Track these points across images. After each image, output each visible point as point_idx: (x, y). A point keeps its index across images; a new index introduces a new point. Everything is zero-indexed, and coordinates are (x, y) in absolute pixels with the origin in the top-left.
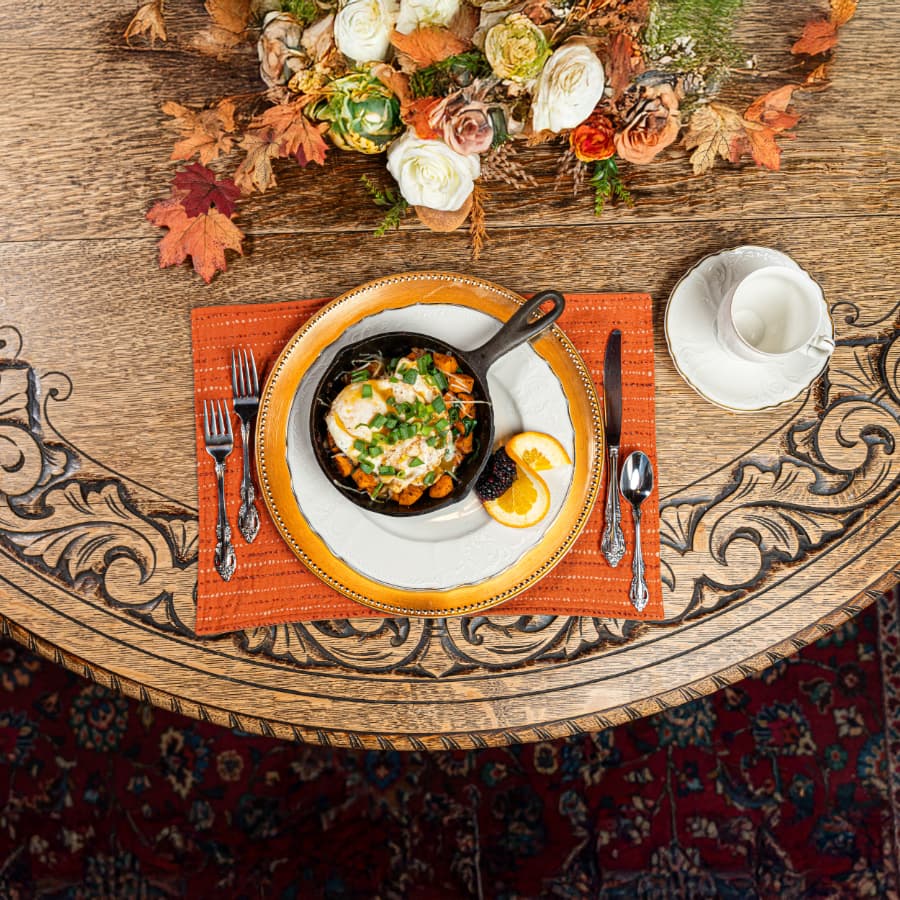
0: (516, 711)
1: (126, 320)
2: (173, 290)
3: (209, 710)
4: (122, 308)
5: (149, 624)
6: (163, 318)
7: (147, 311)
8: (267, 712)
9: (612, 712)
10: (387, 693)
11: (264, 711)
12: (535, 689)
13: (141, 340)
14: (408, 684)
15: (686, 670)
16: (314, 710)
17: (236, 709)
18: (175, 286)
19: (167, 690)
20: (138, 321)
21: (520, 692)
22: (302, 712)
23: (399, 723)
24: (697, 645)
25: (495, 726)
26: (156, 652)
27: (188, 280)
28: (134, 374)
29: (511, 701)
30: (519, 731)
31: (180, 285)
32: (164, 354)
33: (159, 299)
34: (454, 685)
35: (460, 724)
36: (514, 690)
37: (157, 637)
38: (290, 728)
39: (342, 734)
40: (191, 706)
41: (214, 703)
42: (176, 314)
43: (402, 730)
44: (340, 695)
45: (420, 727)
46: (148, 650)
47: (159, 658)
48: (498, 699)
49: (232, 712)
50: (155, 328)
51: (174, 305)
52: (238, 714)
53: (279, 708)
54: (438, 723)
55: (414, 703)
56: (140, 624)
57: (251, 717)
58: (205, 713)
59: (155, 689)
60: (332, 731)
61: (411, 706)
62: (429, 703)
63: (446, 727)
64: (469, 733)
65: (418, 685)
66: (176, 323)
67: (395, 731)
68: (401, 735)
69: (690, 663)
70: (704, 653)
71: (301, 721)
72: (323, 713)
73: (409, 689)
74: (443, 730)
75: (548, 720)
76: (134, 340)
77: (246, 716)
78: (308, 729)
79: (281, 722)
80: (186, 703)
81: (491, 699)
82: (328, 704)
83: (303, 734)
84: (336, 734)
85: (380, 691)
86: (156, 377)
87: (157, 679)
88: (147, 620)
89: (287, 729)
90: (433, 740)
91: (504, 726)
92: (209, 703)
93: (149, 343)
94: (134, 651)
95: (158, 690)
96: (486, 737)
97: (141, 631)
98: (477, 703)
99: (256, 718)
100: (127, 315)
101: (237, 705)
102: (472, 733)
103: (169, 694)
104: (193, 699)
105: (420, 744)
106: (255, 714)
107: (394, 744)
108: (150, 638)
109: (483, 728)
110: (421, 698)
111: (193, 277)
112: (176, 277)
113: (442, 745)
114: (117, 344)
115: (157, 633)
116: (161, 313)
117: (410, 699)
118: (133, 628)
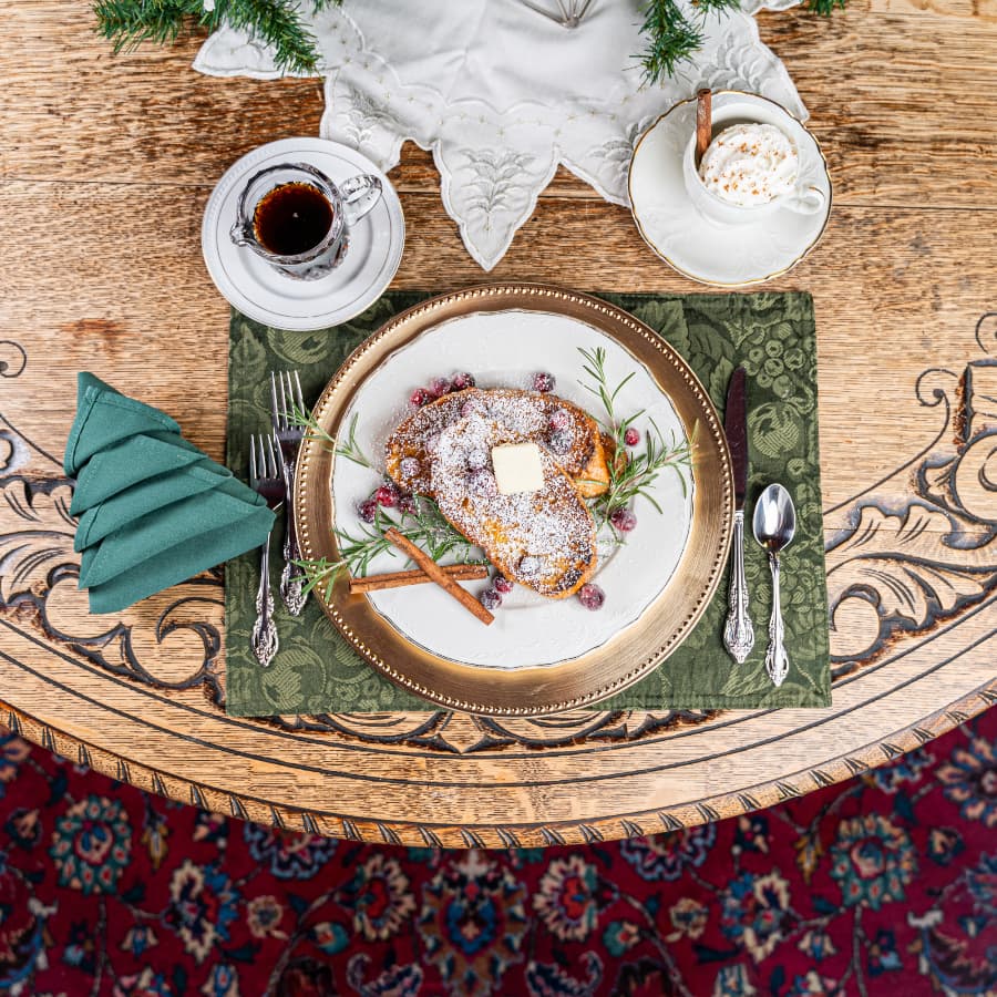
0: (559, 801)
1: (101, 283)
2: (163, 249)
3: (166, 780)
4: (98, 266)
5: (97, 664)
6: (148, 283)
7: (128, 273)
8: (240, 786)
9: (681, 809)
10: (395, 769)
11: (236, 784)
12: (585, 774)
13: (118, 308)
14: (423, 759)
15: (778, 761)
16: (301, 787)
17: (200, 779)
18: (167, 244)
19: (114, 751)
20: (117, 284)
21: (565, 777)
22: (285, 787)
23: (409, 808)
24: (792, 729)
25: (531, 820)
26: (103, 701)
27: (182, 238)
28: (105, 349)
29: (555, 787)
30: (560, 827)
31: (173, 243)
32: (145, 328)
33: (145, 259)
34: (480, 762)
35: (485, 814)
36: (558, 773)
37: (107, 681)
38: (268, 808)
39: (335, 820)
40: (144, 773)
41: (172, 770)
42: (165, 279)
43: (411, 817)
44: (335, 768)
45: (435, 816)
46: (93, 697)
47: (108, 708)
48: (537, 784)
49: (195, 783)
50: (137, 295)
51: (163, 269)
52: (202, 786)
53: (256, 781)
54: (459, 813)
55: (428, 784)
56: (88, 664)
57: (218, 790)
58: (161, 785)
59: (98, 748)
60: (321, 814)
61: (424, 788)
62: (447, 785)
63: (468, 818)
64: (496, 826)
65: (437, 761)
66: (164, 290)
67: (402, 819)
68: (409, 825)
69: (783, 751)
70: (801, 740)
71: (282, 800)
72: (312, 790)
73: (424, 766)
74: (464, 821)
75: (598, 815)
76: (110, 307)
77: (212, 789)
78: (291, 810)
79: (257, 800)
80: (137, 768)
81: (527, 784)
82: (319, 779)
83: (285, 816)
84: (326, 818)
85: (386, 767)
86: (133, 355)
87: (102, 736)
88: (95, 659)
89: (264, 809)
90: (451, 833)
91: (542, 820)
92: (165, 770)
93: (128, 312)
94: (75, 698)
95: (102, 750)
96: (518, 833)
97: (87, 673)
98: (509, 789)
99: (226, 792)
100: (104, 276)
101: (201, 774)
102: (500, 826)
103: (115, 755)
104: (145, 763)
105: (434, 838)
106: (222, 787)
107: (400, 837)
108: (97, 682)
109: (515, 821)
110: (438, 778)
111: (190, 235)
112: (169, 234)
113: (462, 841)
114: (86, 311)
115: (106, 677)
116: (146, 277)
117: (425, 779)
118: (77, 668)
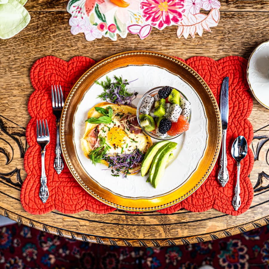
0: (173, 230)
1: (7, 47)
2: (28, 35)
3: (34, 223)
4: (6, 42)
5: (9, 182)
6: (22, 47)
7: (16, 44)
8: (60, 226)
9: (218, 233)
10: (114, 219)
11: (58, 224)
12: (183, 221)
13: (13, 56)
14: (124, 216)
15: (253, 215)
16: (81, 226)
17: (46, 223)
18: (29, 33)
19: (16, 213)
20: (12, 48)
21: (176, 222)
22: (75, 226)
23: (120, 233)
24: (258, 203)
25: (164, 237)
26: (12, 195)
27: (35, 30)
28: (9, 71)
29: (172, 226)
30: (174, 240)
31: (31, 32)
32: (22, 62)
33: (21, 39)
34: (145, 217)
35: (147, 235)
36: (173, 221)
37: (13, 189)
38: (70, 233)
39: (94, 237)
40: (27, 220)
41: (36, 220)
42: (29, 45)
43: (121, 236)
44: (93, 219)
45: (129, 236)
46: (8, 194)
47: (13, 198)
48: (166, 225)
49: (44, 224)
50: (19, 51)
51: (28, 42)
52: (47, 225)
53: (65, 224)
54: (138, 235)
55: (127, 225)
56: (5, 182)
57: (52, 227)
58: (32, 224)
59: (11, 212)
60: (88, 235)
61: (125, 226)
62: (133, 225)
63: (141, 236)
64: (151, 240)
65: (129, 217)
66: (28, 49)
67: (118, 237)
68: (120, 239)
69: (255, 212)
70: (261, 207)
71: (75, 230)
72: (85, 227)
73: (125, 218)
74: (140, 238)
75: (188, 235)
76: (10, 56)
77: (50, 226)
78: (78, 234)
79: (66, 230)
80: (24, 219)
81: (162, 225)
82: (87, 223)
83: (76, 236)
84: (90, 237)
85: (111, 219)
86: (18, 73)
87: (12, 207)
88: (9, 181)
89: (68, 233)
90: (135, 242)
91: (168, 237)
92: (34, 219)
93: (16, 57)
94: (2, 194)
95: (12, 212)
96: (159, 242)
97: (6, 185)
98: (155, 226)
99: (55, 228)
100: (8, 45)
101: (46, 221)
102: (153, 240)
103: (17, 214)
104: (27, 217)
105: (129, 244)
106: (54, 226)
107: (117, 243)
108: (9, 189)
109: (158, 238)
110: (130, 223)
111: (37, 29)
112: (30, 29)
113: (139, 245)
114: (2, 58)
115: (12, 187)
116: (22, 45)
117: (125, 223)
118: (2, 184)
